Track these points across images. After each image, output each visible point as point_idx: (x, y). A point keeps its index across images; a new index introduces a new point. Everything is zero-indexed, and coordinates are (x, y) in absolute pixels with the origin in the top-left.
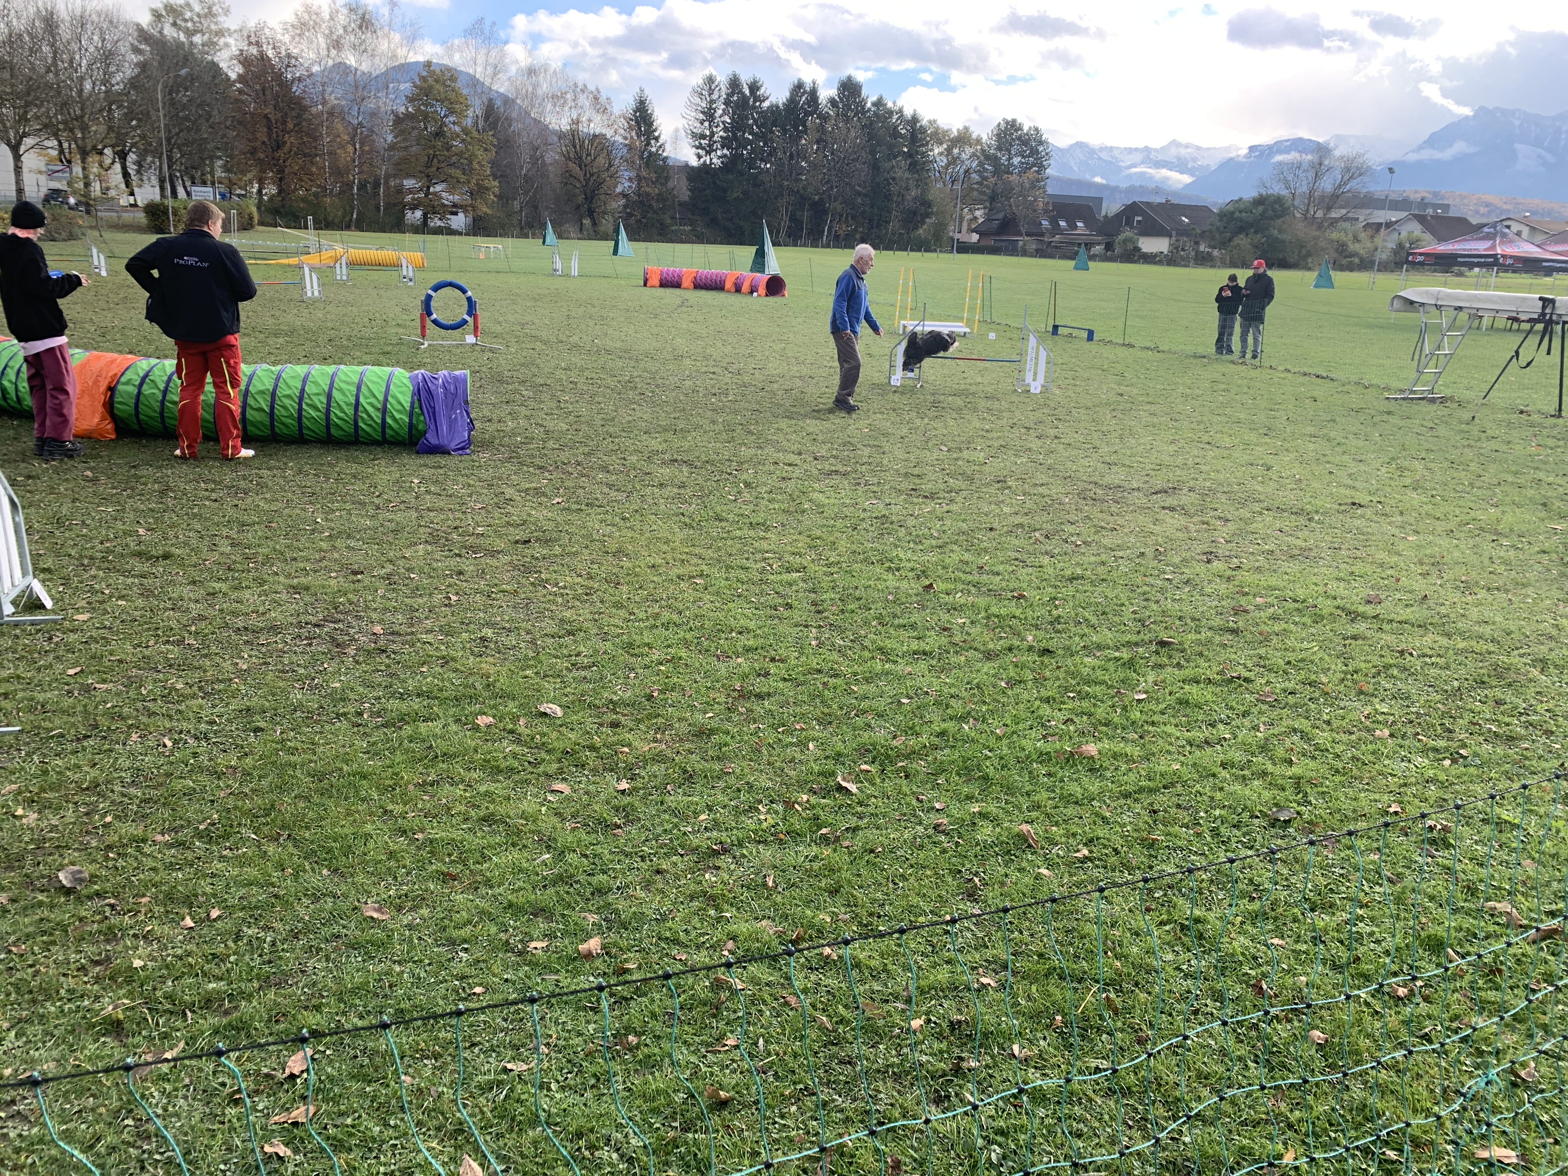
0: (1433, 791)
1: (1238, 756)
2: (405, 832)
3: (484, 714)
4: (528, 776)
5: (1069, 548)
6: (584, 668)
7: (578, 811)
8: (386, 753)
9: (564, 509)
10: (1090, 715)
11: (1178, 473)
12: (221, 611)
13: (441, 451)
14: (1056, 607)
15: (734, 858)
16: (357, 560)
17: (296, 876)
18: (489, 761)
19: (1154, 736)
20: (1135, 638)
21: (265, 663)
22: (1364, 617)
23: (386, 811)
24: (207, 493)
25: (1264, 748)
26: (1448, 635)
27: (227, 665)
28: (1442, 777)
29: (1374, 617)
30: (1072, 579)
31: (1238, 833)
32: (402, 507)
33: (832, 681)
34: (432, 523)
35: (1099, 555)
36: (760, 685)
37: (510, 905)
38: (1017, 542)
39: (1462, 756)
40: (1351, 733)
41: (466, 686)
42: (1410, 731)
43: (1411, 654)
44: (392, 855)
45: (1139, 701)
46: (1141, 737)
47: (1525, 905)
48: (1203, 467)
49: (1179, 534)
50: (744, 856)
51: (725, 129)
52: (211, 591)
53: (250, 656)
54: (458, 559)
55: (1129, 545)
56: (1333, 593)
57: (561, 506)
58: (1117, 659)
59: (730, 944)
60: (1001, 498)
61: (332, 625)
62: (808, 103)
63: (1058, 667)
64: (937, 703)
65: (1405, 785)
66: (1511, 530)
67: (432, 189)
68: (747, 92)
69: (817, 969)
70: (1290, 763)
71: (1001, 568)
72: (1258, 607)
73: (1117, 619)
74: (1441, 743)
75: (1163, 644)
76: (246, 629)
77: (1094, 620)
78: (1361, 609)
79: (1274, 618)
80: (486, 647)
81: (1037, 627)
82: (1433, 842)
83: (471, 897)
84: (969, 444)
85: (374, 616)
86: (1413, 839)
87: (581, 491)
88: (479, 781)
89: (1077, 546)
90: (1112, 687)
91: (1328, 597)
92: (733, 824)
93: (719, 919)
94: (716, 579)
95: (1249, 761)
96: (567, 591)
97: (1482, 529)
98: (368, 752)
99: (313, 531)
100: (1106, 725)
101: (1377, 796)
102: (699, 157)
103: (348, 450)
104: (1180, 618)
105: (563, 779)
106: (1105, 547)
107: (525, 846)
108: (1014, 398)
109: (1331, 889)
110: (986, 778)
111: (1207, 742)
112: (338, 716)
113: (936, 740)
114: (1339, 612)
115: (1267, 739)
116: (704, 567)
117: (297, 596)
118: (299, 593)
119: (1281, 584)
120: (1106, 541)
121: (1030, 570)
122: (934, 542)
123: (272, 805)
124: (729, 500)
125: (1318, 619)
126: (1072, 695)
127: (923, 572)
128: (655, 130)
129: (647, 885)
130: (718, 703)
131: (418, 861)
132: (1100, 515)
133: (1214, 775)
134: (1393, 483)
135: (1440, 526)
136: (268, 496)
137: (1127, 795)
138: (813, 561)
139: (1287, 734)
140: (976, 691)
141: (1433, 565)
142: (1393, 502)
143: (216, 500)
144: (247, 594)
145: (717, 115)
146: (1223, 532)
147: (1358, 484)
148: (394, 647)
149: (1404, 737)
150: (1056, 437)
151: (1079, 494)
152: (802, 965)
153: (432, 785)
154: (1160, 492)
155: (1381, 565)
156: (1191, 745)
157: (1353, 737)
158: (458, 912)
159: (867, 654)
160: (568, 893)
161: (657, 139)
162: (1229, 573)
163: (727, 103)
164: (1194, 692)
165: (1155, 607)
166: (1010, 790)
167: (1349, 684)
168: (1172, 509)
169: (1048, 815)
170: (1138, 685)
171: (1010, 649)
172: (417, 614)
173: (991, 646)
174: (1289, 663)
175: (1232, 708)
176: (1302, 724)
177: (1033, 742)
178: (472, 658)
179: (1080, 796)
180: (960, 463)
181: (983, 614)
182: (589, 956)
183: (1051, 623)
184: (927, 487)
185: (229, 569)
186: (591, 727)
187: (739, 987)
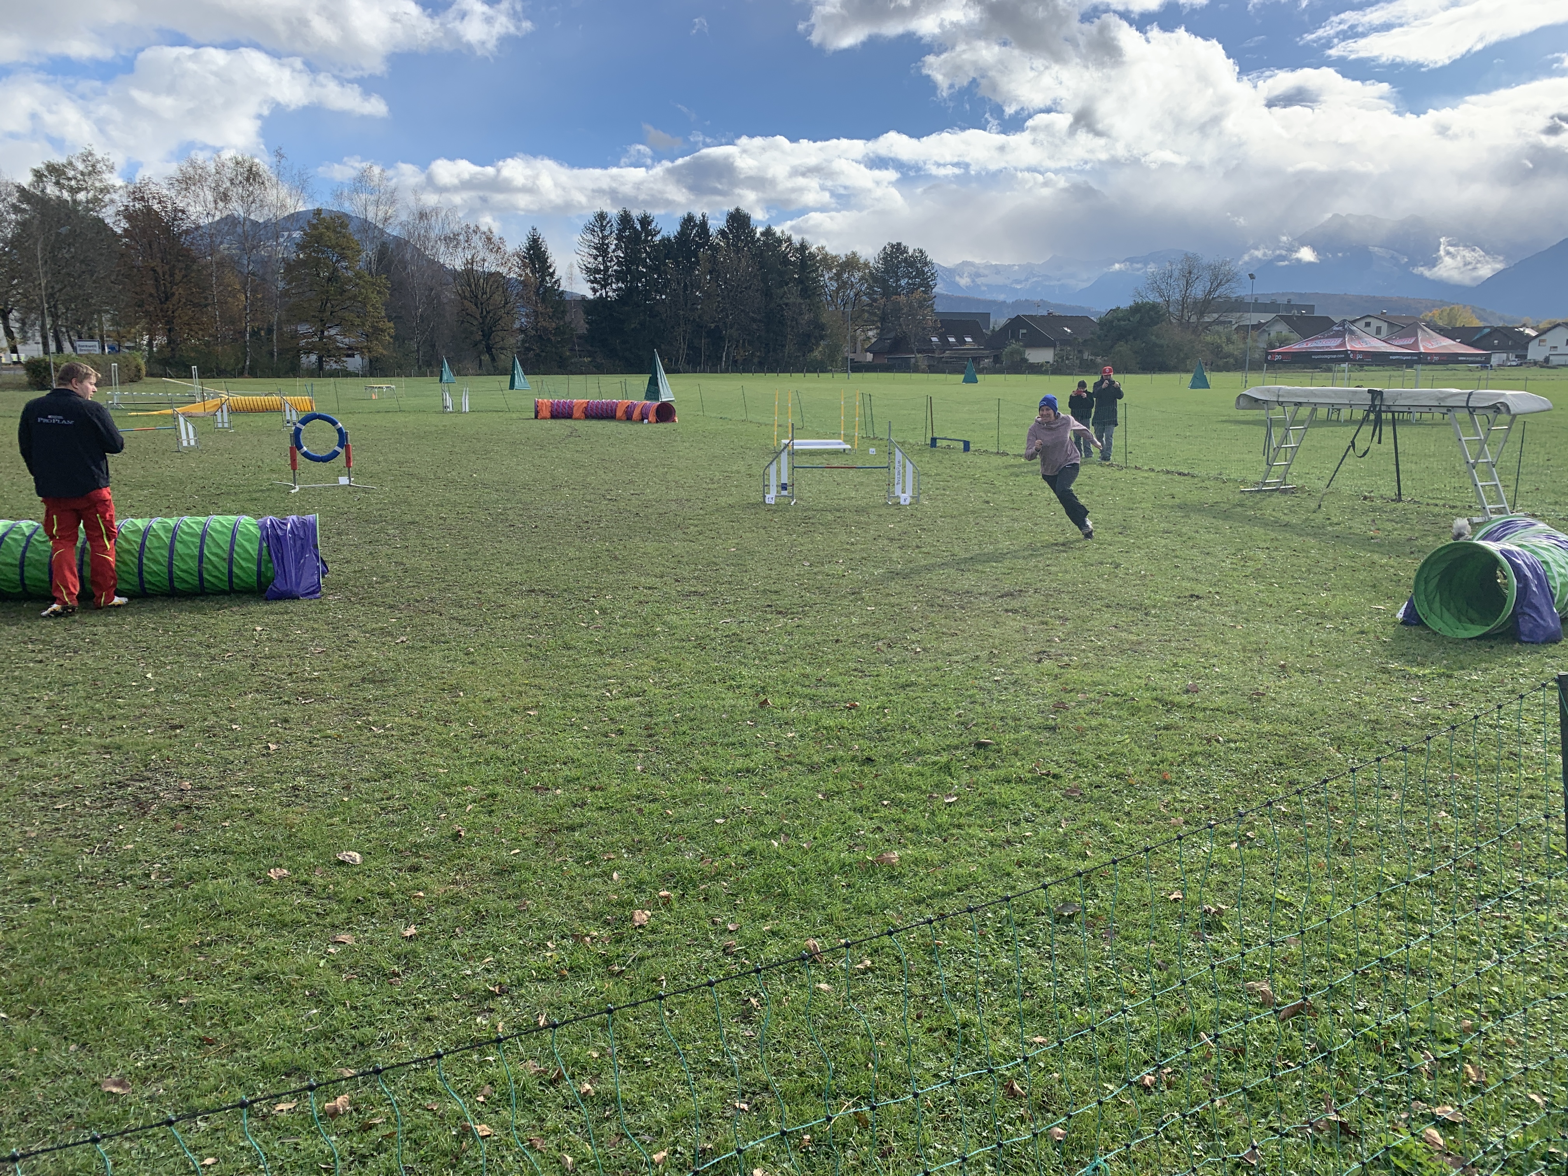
0: (1216, 876)
1: (1036, 854)
2: (170, 997)
3: (280, 866)
4: (313, 929)
5: (909, 655)
6: (394, 811)
7: (357, 962)
8: (168, 915)
9: (408, 648)
10: (898, 821)
11: (1028, 575)
12: (21, 777)
13: (290, 596)
14: (885, 715)
15: (512, 998)
16: (177, 715)
17: (39, 1055)
18: (273, 916)
19: (957, 839)
20: (956, 742)
21: (57, 829)
22: (1179, 706)
23: (153, 977)
24: (33, 655)
25: (1062, 844)
26: (1256, 720)
27: (15, 835)
28: (1226, 860)
29: (1190, 706)
30: (904, 687)
31: (1022, 932)
32: (239, 656)
33: (648, 807)
34: (267, 670)
35: (935, 660)
36: (575, 816)
37: (263, 1067)
38: (859, 653)
39: (1249, 839)
40: (1149, 823)
41: (267, 838)
42: (1204, 816)
43: (1218, 741)
44: (148, 1023)
45: (949, 804)
46: (945, 841)
47: (1281, 981)
48: (1053, 569)
49: (1017, 636)
50: (521, 996)
51: (619, 264)
52: (15, 757)
53: (42, 823)
54: (286, 707)
55: (966, 649)
56: (1154, 685)
57: (405, 645)
58: (935, 763)
59: (488, 1089)
60: (852, 609)
61: (138, 784)
62: (698, 235)
63: (876, 776)
64: (751, 821)
65: (1191, 871)
66: (1337, 613)
67: (326, 333)
68: (639, 227)
69: (572, 1108)
70: (1085, 857)
71: (839, 679)
72: (1080, 704)
73: (941, 723)
74: (1232, 827)
75: (980, 745)
76: (44, 794)
77: (919, 726)
78: (1177, 699)
79: (1093, 713)
80: (296, 796)
81: (863, 736)
82: (1208, 926)
83: (225, 1061)
84: (831, 558)
85: (185, 771)
86: (1190, 924)
87: (428, 628)
88: (262, 937)
89: (916, 653)
90: (924, 792)
91: (1148, 690)
92: (517, 963)
93: (481, 1065)
94: (551, 709)
95: (1045, 858)
96: (394, 733)
97: (1309, 614)
98: (148, 916)
99: (138, 687)
100: (912, 831)
101: (1162, 885)
102: (595, 290)
103: (193, 601)
104: (1002, 719)
105: (349, 929)
106: (942, 652)
107: (293, 1003)
108: (883, 511)
109: (1102, 982)
110: (785, 895)
111: (1008, 842)
112: (124, 879)
113: (741, 860)
114: (1156, 703)
115: (1065, 834)
116: (541, 698)
117: (108, 756)
118: (110, 753)
119: (1105, 680)
120: (945, 647)
121: (867, 679)
122: (779, 658)
123: (31, 981)
124: (582, 627)
125: (1135, 711)
126: (885, 803)
127: (763, 688)
128: (550, 267)
129: (414, 1033)
130: (527, 839)
131: (175, 1028)
132: (943, 622)
133: (1008, 874)
134: (1235, 574)
135: (1270, 613)
136: (98, 653)
137: (919, 902)
138: (655, 684)
139: (1086, 828)
140: (791, 806)
141: (1255, 651)
142: (1230, 593)
143: (41, 661)
144: (52, 758)
145: (610, 250)
146: (1060, 631)
147: (1202, 577)
148: (198, 802)
149: (1198, 823)
150: (918, 547)
151: (927, 602)
152: (558, 1105)
153: (209, 945)
154: (1006, 595)
155: (1204, 655)
156: (992, 845)
157: (1150, 827)
158: (206, 1079)
159: (690, 776)
160: (328, 1049)
161: (552, 275)
162: (1057, 670)
163: (619, 238)
164: (1001, 792)
165: (979, 709)
166: (805, 905)
167: (1153, 773)
168: (1015, 611)
169: (839, 928)
170: (950, 788)
171: (834, 761)
172: (230, 766)
173: (816, 758)
174: (1099, 757)
175: (1037, 806)
176: (1103, 817)
177: (839, 854)
178: (279, 808)
179: (874, 906)
180: (820, 577)
181: (813, 727)
182: (334, 1114)
183: (878, 732)
184: (783, 603)
185: (40, 732)
186: (389, 872)
187: (485, 1133)
